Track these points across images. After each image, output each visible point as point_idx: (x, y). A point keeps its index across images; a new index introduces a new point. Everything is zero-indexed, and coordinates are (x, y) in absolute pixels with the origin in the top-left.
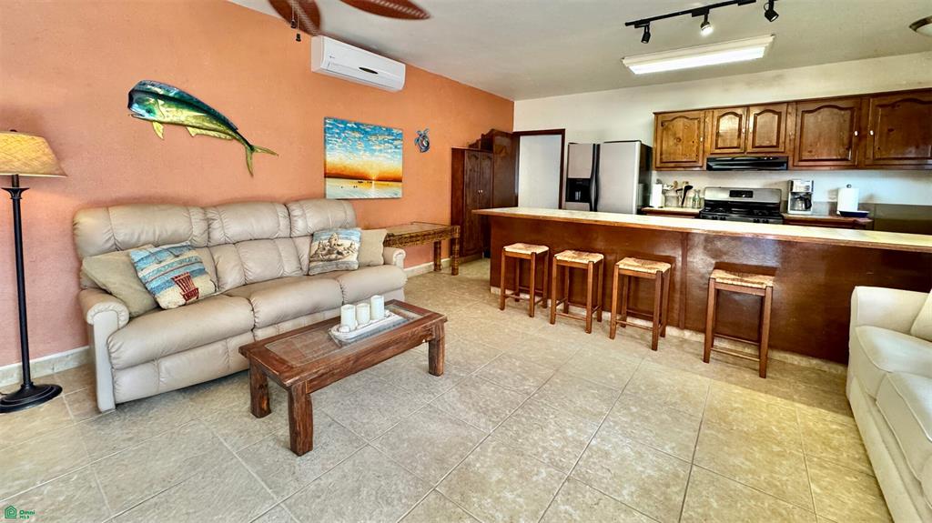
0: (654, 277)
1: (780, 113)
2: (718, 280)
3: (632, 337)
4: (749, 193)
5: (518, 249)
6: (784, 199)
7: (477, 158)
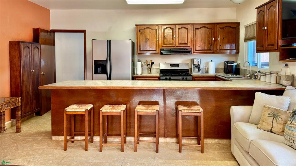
0: (155, 114)
1: (188, 28)
2: (183, 111)
3: (144, 148)
4: (177, 65)
5: (73, 109)
6: (190, 67)
7: (29, 48)
